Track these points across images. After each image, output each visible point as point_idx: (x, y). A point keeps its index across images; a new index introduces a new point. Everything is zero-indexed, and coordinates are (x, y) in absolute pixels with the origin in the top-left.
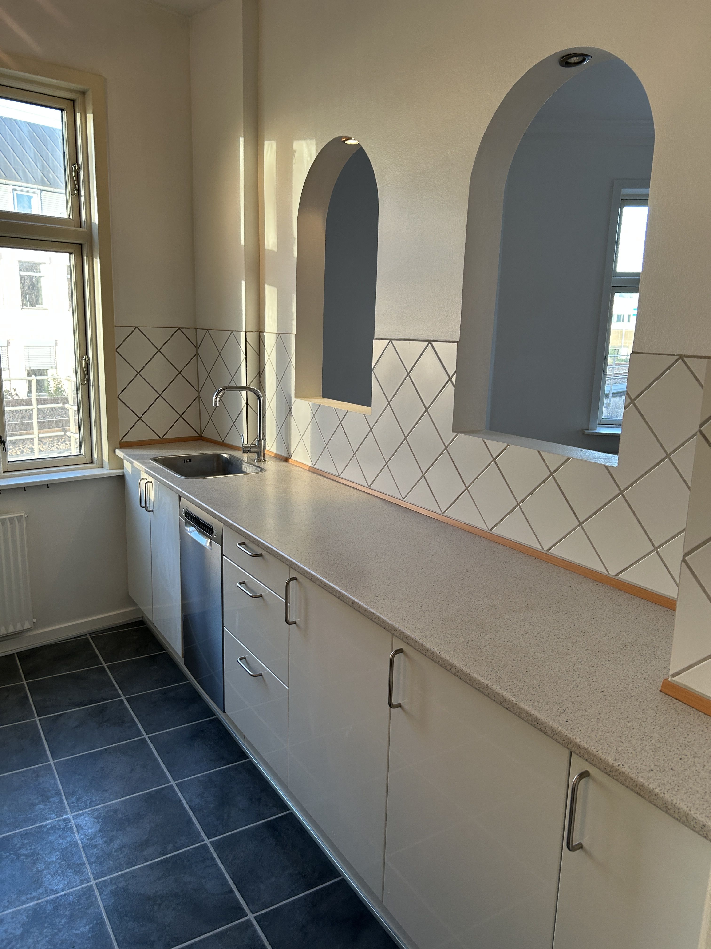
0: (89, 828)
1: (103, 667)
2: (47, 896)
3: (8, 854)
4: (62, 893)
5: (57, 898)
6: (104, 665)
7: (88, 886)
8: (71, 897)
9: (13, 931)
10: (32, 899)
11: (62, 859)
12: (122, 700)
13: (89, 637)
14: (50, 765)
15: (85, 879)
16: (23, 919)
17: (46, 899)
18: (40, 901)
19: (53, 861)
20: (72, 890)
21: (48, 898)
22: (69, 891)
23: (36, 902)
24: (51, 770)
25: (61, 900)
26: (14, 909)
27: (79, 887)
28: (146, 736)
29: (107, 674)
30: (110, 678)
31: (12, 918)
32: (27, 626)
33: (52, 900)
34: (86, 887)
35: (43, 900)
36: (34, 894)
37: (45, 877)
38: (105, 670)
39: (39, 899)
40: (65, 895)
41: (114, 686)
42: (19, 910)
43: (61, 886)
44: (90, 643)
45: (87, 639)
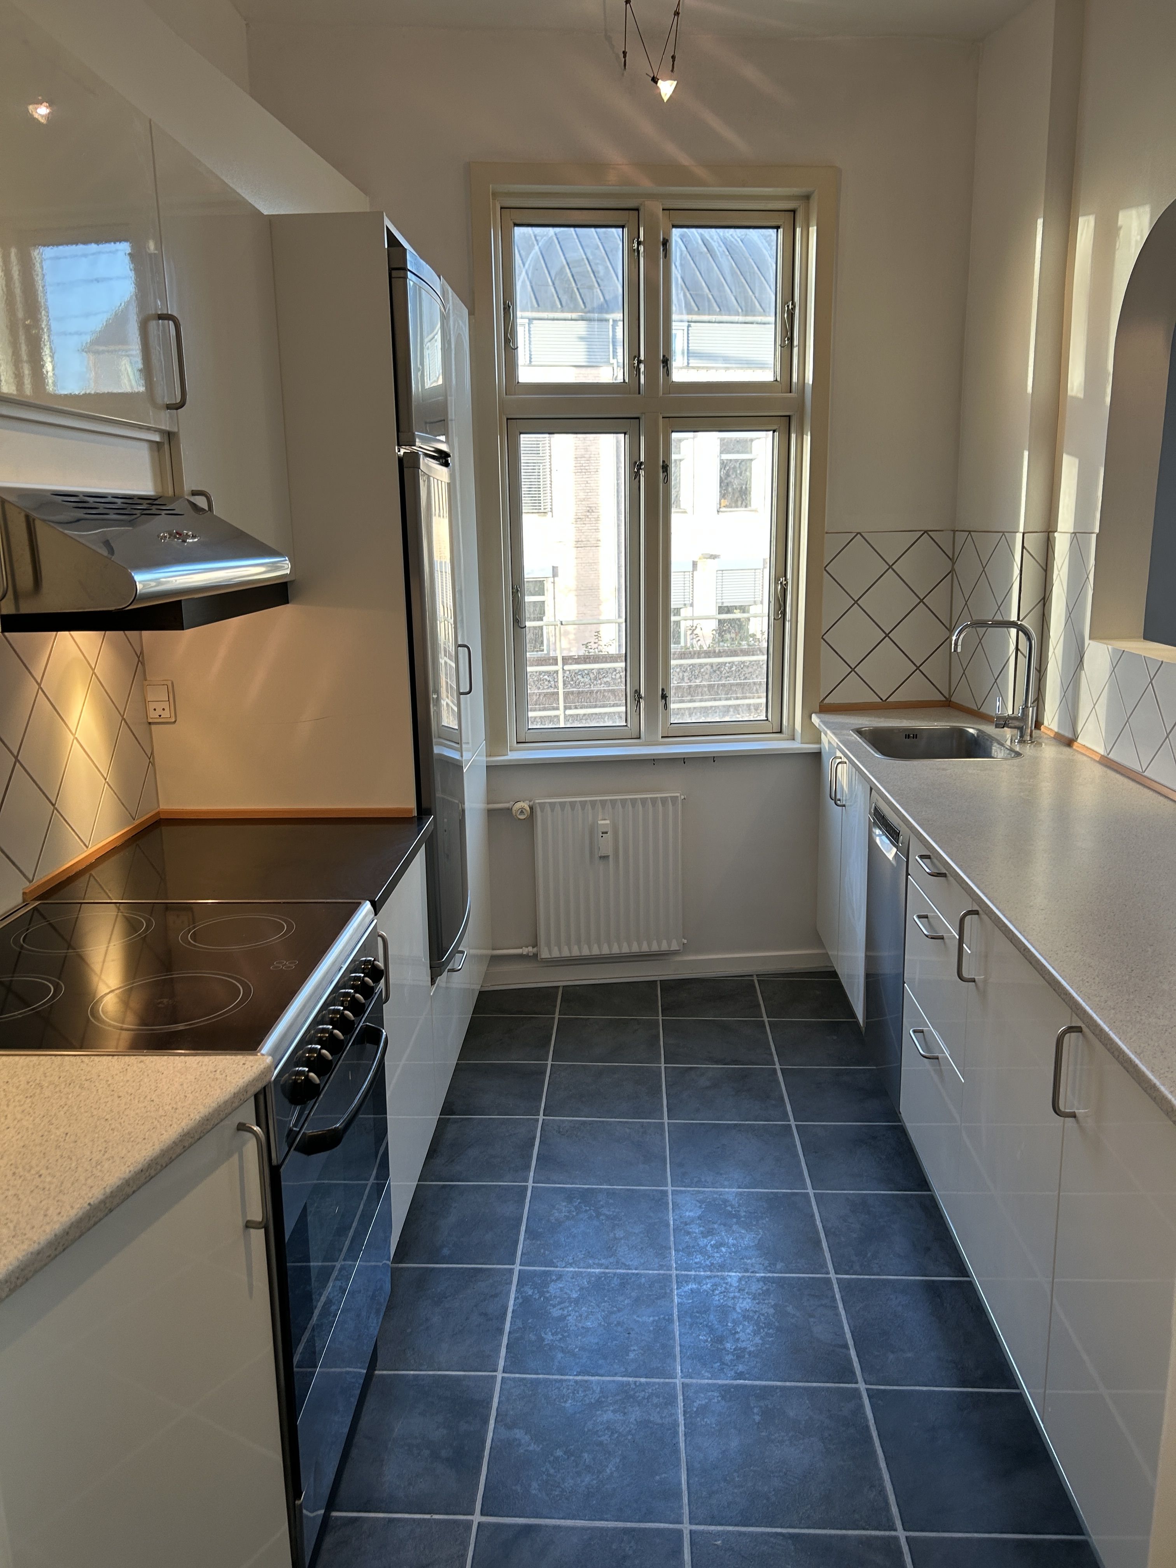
0: (687, 1210)
1: (763, 1021)
2: (617, 1269)
3: (588, 1208)
4: (634, 1271)
5: (628, 1274)
6: (766, 1019)
7: (666, 1274)
8: (643, 1279)
9: (568, 1291)
10: (600, 1266)
11: (646, 1234)
12: (775, 1070)
13: (755, 978)
14: (663, 1123)
15: (665, 1266)
16: (583, 1283)
17: (614, 1271)
18: (607, 1271)
19: (635, 1233)
20: (648, 1272)
21: (618, 1271)
22: (642, 1272)
23: (602, 1270)
24: (663, 1130)
25: (630, 1279)
26: (577, 1269)
27: (656, 1272)
28: (793, 1123)
29: (766, 1033)
30: (768, 1038)
31: (572, 1278)
32: (675, 947)
33: (620, 1274)
34: (664, 1274)
35: (611, 1271)
36: (603, 1261)
37: (621, 1247)
38: (764, 1026)
39: (607, 1268)
40: (637, 1274)
41: (770, 1049)
42: (581, 1272)
43: (636, 1263)
44: (755, 987)
45: (753, 981)
